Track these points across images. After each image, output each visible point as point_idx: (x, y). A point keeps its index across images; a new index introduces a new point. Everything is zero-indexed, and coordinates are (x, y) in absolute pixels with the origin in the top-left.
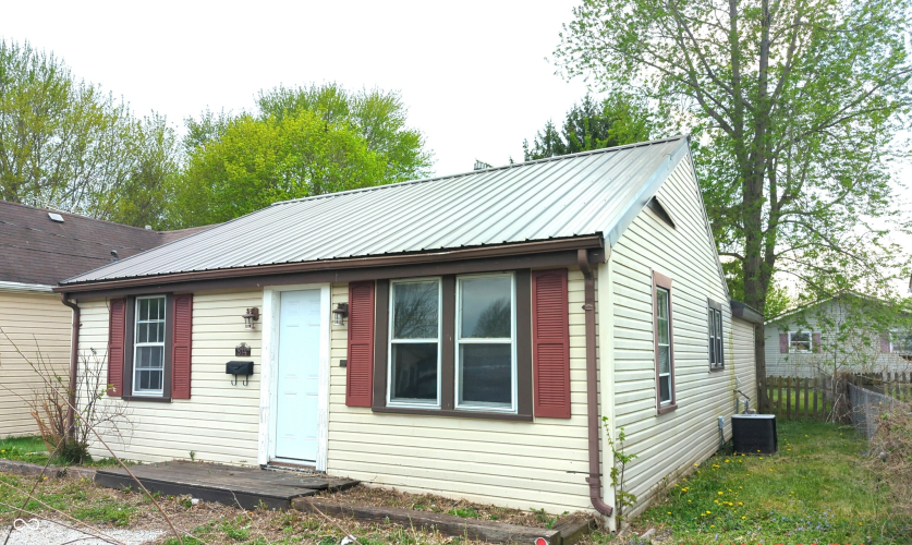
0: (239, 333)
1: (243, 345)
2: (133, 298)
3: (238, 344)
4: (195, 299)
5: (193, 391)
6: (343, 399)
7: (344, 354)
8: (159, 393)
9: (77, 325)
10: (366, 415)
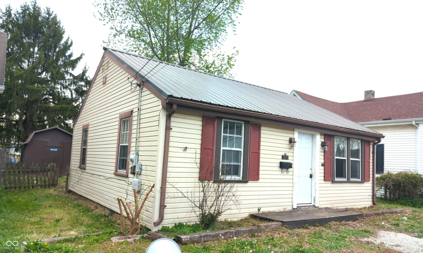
0: (284, 148)
1: (285, 154)
2: (221, 118)
3: (283, 154)
4: (262, 128)
5: (261, 176)
6: (323, 178)
7: (323, 161)
8: (240, 178)
9: (168, 129)
10: (329, 184)
